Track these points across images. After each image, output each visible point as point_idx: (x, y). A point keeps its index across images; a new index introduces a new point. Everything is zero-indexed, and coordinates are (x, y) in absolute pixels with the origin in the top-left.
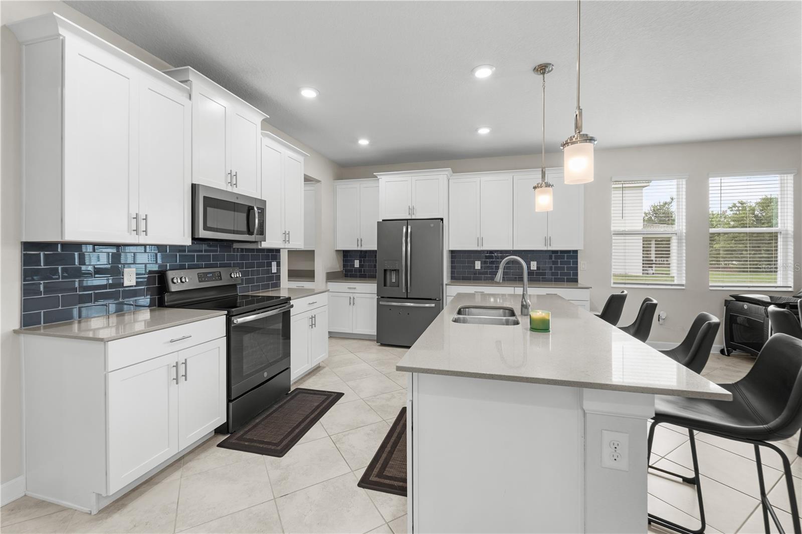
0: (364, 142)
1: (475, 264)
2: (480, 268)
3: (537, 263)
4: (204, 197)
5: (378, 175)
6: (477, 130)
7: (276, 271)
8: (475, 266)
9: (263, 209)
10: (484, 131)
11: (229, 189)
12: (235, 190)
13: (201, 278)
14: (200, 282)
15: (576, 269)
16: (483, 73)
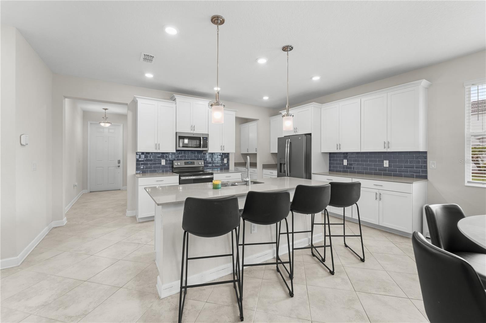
0: (266, 98)
1: (343, 162)
2: (347, 165)
3: (389, 161)
4: (179, 136)
5: (282, 112)
6: (311, 78)
7: (226, 162)
8: (343, 163)
9: (207, 138)
10: (316, 78)
11: (192, 132)
12: (195, 132)
13: (186, 163)
14: (185, 165)
15: (426, 167)
16: (262, 61)
